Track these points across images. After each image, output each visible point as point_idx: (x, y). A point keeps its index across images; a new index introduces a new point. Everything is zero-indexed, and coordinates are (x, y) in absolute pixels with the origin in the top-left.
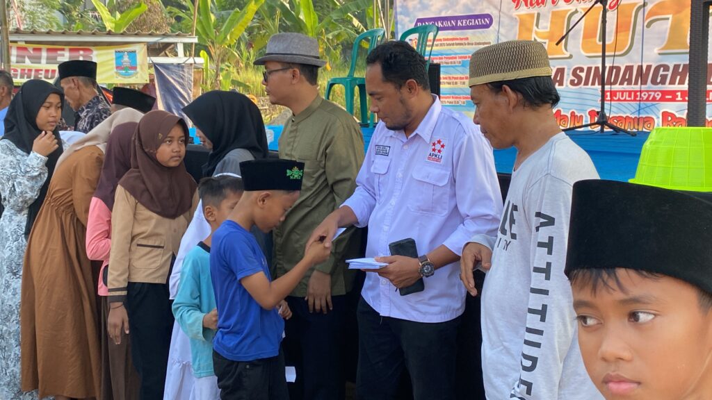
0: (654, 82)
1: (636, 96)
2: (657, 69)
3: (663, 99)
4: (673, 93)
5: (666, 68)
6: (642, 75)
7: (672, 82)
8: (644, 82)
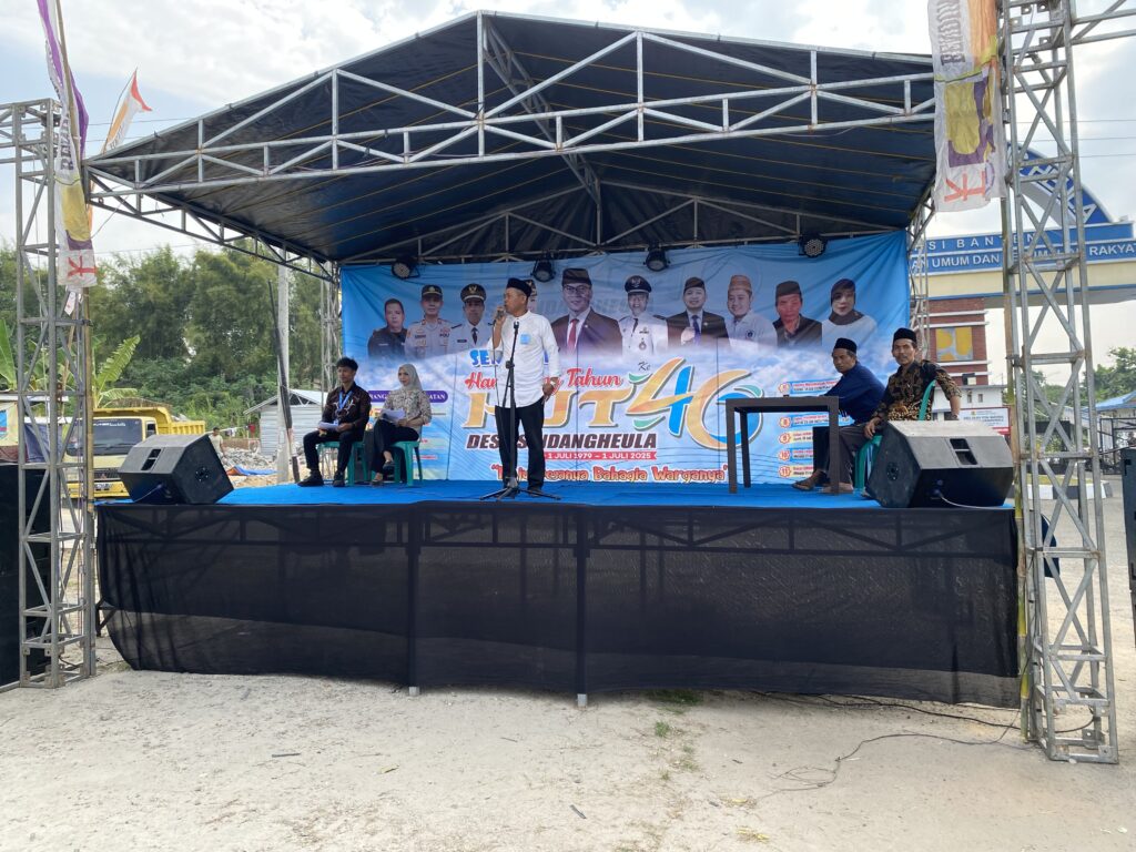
0: (586, 446)
1: (573, 455)
2: (589, 437)
3: (593, 458)
4: (600, 454)
5: (595, 437)
6: (577, 441)
7: (599, 446)
8: (579, 446)
